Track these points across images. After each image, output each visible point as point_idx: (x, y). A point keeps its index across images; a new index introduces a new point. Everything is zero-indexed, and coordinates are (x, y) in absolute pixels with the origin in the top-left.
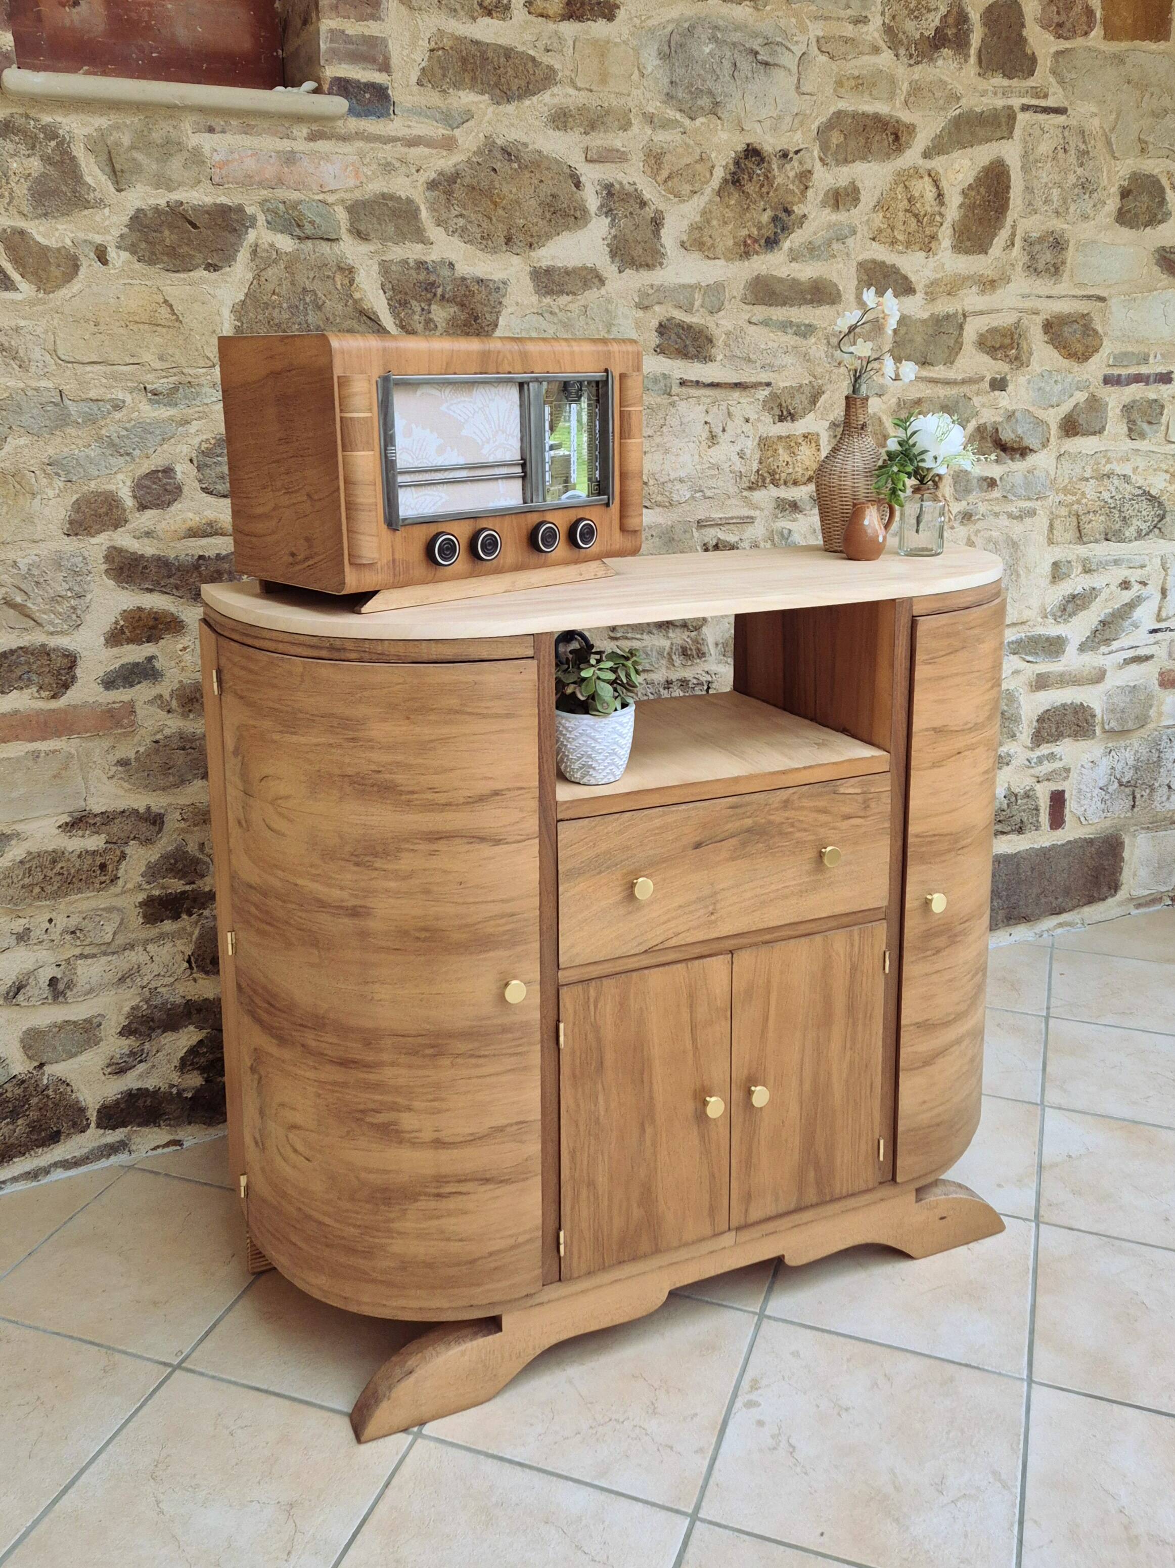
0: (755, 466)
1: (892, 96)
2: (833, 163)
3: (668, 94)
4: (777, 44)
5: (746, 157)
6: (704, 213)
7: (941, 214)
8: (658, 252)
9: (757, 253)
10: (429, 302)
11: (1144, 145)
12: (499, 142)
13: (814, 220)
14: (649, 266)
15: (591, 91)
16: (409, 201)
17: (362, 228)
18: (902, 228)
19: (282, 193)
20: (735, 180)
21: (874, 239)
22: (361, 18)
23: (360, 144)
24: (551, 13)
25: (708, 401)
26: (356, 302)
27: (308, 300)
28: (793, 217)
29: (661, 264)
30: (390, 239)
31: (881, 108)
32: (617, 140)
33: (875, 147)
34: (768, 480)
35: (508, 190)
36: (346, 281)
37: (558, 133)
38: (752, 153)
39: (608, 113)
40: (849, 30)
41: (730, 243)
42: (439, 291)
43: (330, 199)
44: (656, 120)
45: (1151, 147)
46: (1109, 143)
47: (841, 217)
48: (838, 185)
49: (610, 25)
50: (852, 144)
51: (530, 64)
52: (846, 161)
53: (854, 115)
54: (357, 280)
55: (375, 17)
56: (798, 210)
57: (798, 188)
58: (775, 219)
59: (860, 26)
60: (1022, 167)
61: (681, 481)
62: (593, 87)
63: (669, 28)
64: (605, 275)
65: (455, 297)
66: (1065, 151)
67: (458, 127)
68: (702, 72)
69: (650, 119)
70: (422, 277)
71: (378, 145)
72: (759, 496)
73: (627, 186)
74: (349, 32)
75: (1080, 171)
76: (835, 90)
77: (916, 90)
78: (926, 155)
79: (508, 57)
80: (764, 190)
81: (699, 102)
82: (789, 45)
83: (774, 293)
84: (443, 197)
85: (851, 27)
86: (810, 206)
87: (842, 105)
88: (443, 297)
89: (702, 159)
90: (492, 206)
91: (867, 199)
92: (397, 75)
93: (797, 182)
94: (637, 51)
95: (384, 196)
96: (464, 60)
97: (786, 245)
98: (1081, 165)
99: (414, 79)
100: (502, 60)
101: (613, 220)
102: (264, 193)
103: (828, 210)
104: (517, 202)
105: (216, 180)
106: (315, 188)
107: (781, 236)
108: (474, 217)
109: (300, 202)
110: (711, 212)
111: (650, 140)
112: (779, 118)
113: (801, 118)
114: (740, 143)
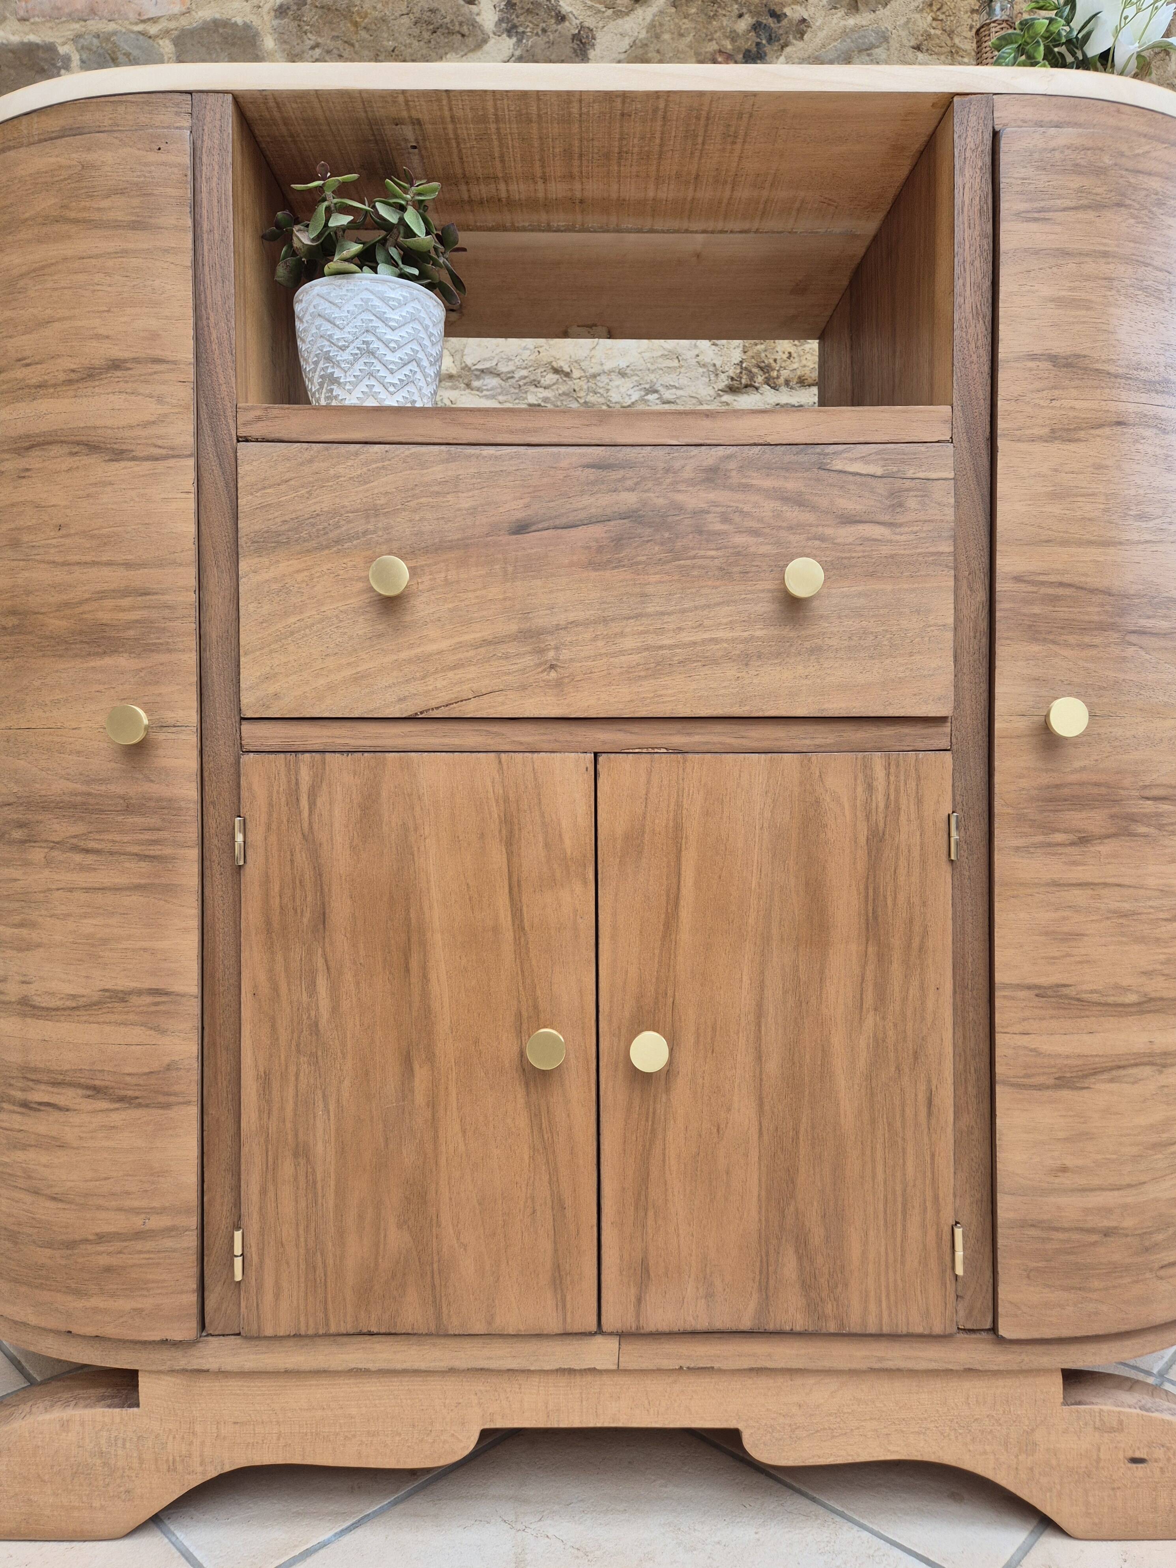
0: (738, 357)
6: (652, 27)
13: (820, 28)
16: (247, 27)
19: (95, 25)
21: (918, 48)
28: (785, 22)
34: (761, 380)
43: (153, 30)
47: (865, 19)
56: (793, 13)
58: (757, 27)
61: (622, 374)
72: (747, 400)
84: (293, 25)
86: (812, 8)
90: (352, 29)
95: (215, 22)
101: (519, 41)
102: (77, 26)
103: (841, 13)
104: (384, 20)
105: (22, 13)
106: (132, 16)
107: (768, 49)
108: (331, 44)
109: (115, 33)
110: (661, 25)
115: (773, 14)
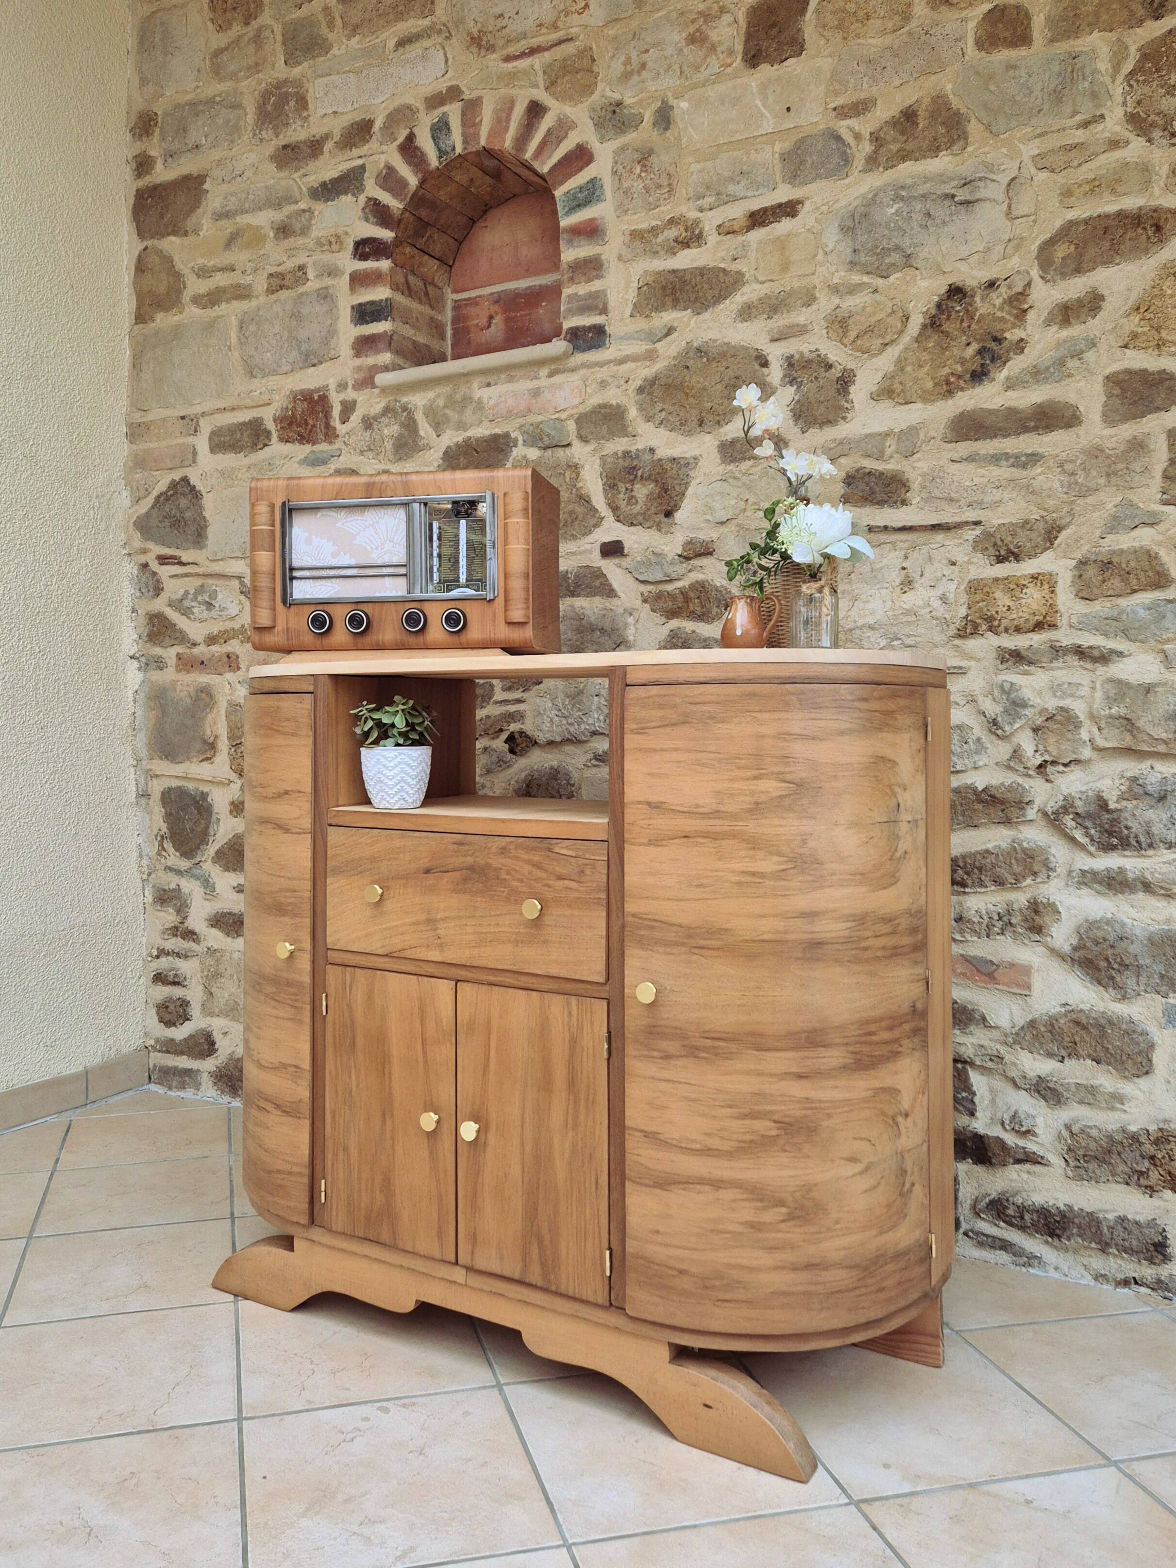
0: (963, 611)
1: (1147, 185)
2: (1061, 277)
3: (851, 262)
4: (980, 179)
5: (949, 297)
6: (898, 361)
8: (841, 408)
9: (962, 389)
10: (632, 482)
12: (695, 344)
13: (1037, 343)
14: (830, 422)
15: (772, 281)
16: (619, 406)
17: (583, 433)
19: (532, 418)
20: (933, 324)
21: (1126, 346)
22: (589, 281)
23: (584, 371)
24: (736, 228)
25: (906, 545)
26: (577, 489)
28: (1005, 344)
29: (844, 418)
30: (603, 438)
31: (1131, 203)
32: (800, 317)
33: (1125, 246)
34: (984, 627)
35: (695, 380)
36: (574, 475)
37: (745, 324)
38: (956, 292)
39: (790, 294)
40: (1080, 136)
41: (929, 385)
42: (640, 473)
43: (563, 416)
44: (841, 289)
47: (1075, 331)
48: (1067, 298)
49: (794, 220)
50: (1091, 252)
51: (721, 275)
52: (1078, 270)
53: (1086, 222)
54: (582, 473)
55: (598, 277)
56: (1013, 335)
57: (1009, 313)
58: (981, 352)
59: (1091, 127)
62: (774, 278)
63: (854, 204)
64: (788, 437)
65: (650, 475)
67: (659, 340)
68: (886, 232)
69: (835, 290)
70: (626, 464)
71: (598, 369)
72: (973, 644)
73: (808, 354)
74: (581, 293)
76: (1061, 202)
79: (702, 275)
80: (965, 324)
81: (887, 260)
82: (992, 176)
83: (982, 426)
84: (648, 398)
85: (1080, 132)
86: (1029, 329)
87: (1071, 215)
88: (642, 477)
89: (893, 312)
90: (685, 397)
91: (1112, 306)
92: (613, 314)
93: (1007, 308)
94: (818, 235)
95: (600, 406)
96: (664, 288)
97: (1002, 375)
99: (628, 312)
100: (698, 278)
101: (799, 387)
102: (521, 421)
103: (1055, 328)
104: (705, 389)
105: (491, 418)
106: (551, 410)
108: (671, 408)
109: (541, 423)
110: (905, 359)
111: (838, 307)
112: (988, 250)
113: (1015, 243)
114: (941, 286)
115: (996, 339)
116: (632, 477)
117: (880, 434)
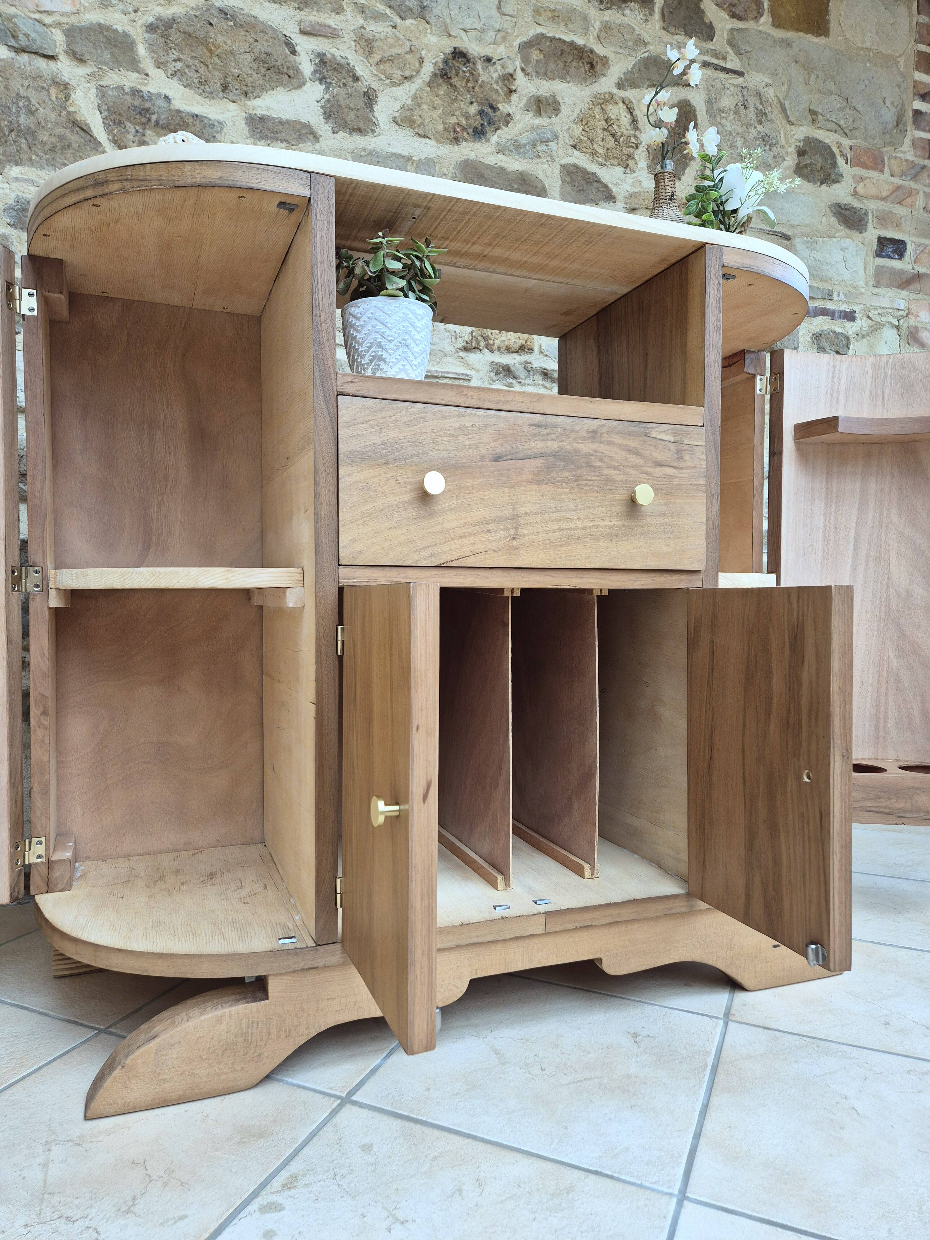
1: (586, 32)
2: (534, 74)
5: (454, 58)
6: (414, 98)
7: (635, 137)
8: (370, 120)
9: (466, 140)
10: (145, 125)
11: (815, 117)
13: (519, 122)
14: (359, 131)
16: (125, 35)
17: (78, 49)
18: (602, 144)
20: (443, 74)
21: (574, 147)
26: (69, 113)
27: (21, 104)
28: (498, 113)
29: (373, 132)
30: (106, 64)
31: (578, 39)
32: (331, 20)
33: (572, 70)
34: (483, 344)
35: (221, 40)
36: (61, 96)
37: (273, 5)
38: (459, 55)
41: (441, 128)
42: (154, 118)
43: (47, 20)
44: (367, 10)
45: (820, 117)
46: (784, 110)
47: (543, 122)
48: (539, 94)
50: (553, 65)
52: (545, 76)
53: (552, 39)
54: (73, 96)
56: (504, 108)
57: (502, 89)
58: (481, 113)
60: (707, 111)
64: (320, 133)
65: (169, 123)
66: (746, 108)
70: (137, 102)
72: (475, 358)
73: (339, 58)
75: (759, 128)
76: (533, 17)
77: (606, 27)
78: (620, 85)
80: (470, 85)
83: (482, 175)
84: (161, 40)
86: (514, 107)
87: (540, 30)
88: (157, 123)
89: (411, 51)
90: (208, 54)
91: (567, 112)
93: (500, 83)
95: (100, 25)
97: (494, 139)
98: (760, 122)
101: (327, 88)
103: (531, 114)
104: (232, 53)
106: (30, 6)
107: (488, 129)
108: (190, 62)
109: (15, 17)
110: (421, 97)
111: (362, 27)
112: (483, 31)
113: (503, 35)
114: (448, 46)
115: (491, 106)
116: (143, 120)
117: (404, 157)
